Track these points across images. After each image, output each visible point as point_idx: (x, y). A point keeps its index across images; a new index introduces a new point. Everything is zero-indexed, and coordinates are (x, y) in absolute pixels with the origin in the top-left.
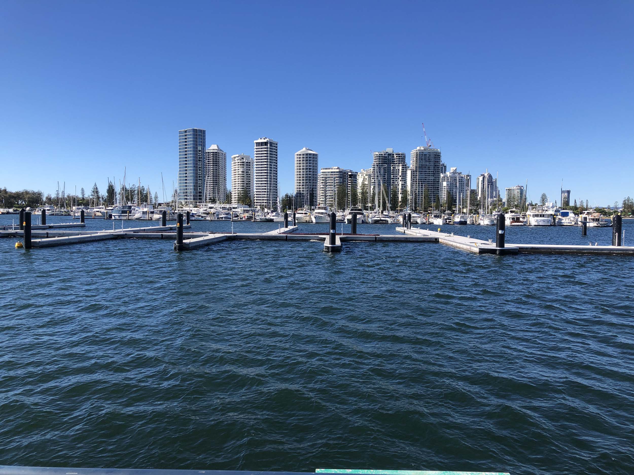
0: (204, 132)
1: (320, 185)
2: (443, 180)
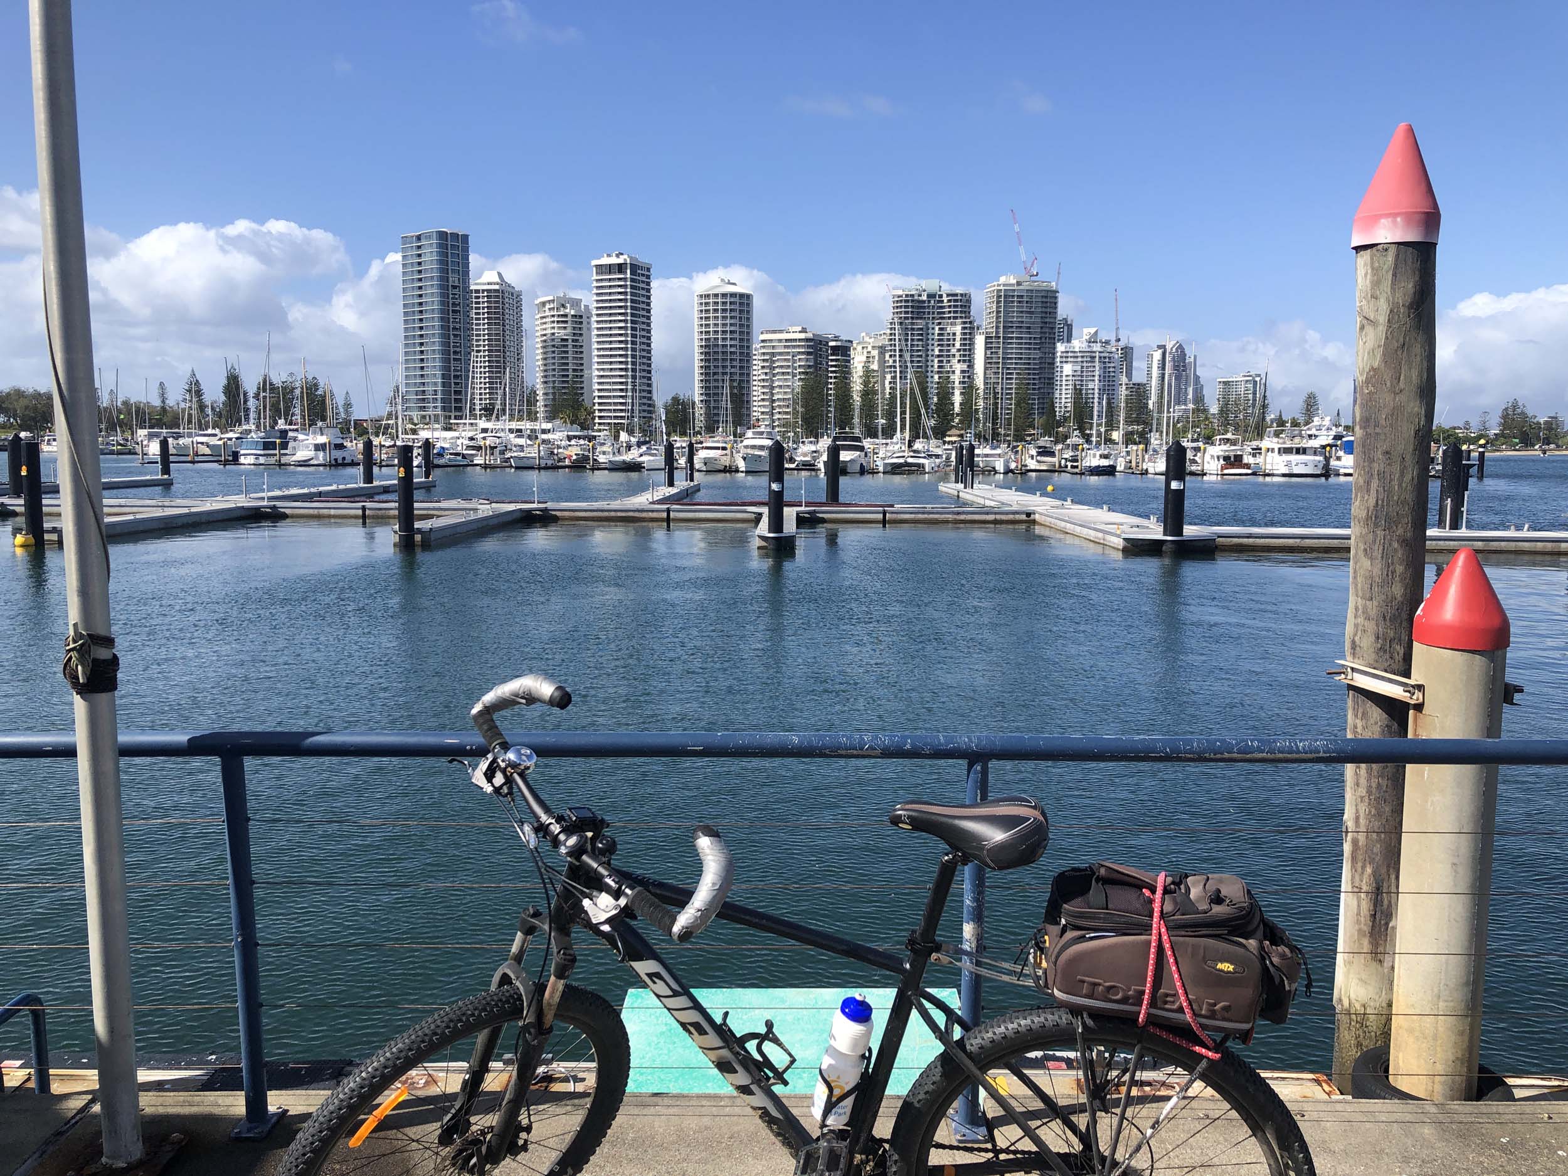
0: (465, 238)
1: (757, 371)
2: (1064, 360)
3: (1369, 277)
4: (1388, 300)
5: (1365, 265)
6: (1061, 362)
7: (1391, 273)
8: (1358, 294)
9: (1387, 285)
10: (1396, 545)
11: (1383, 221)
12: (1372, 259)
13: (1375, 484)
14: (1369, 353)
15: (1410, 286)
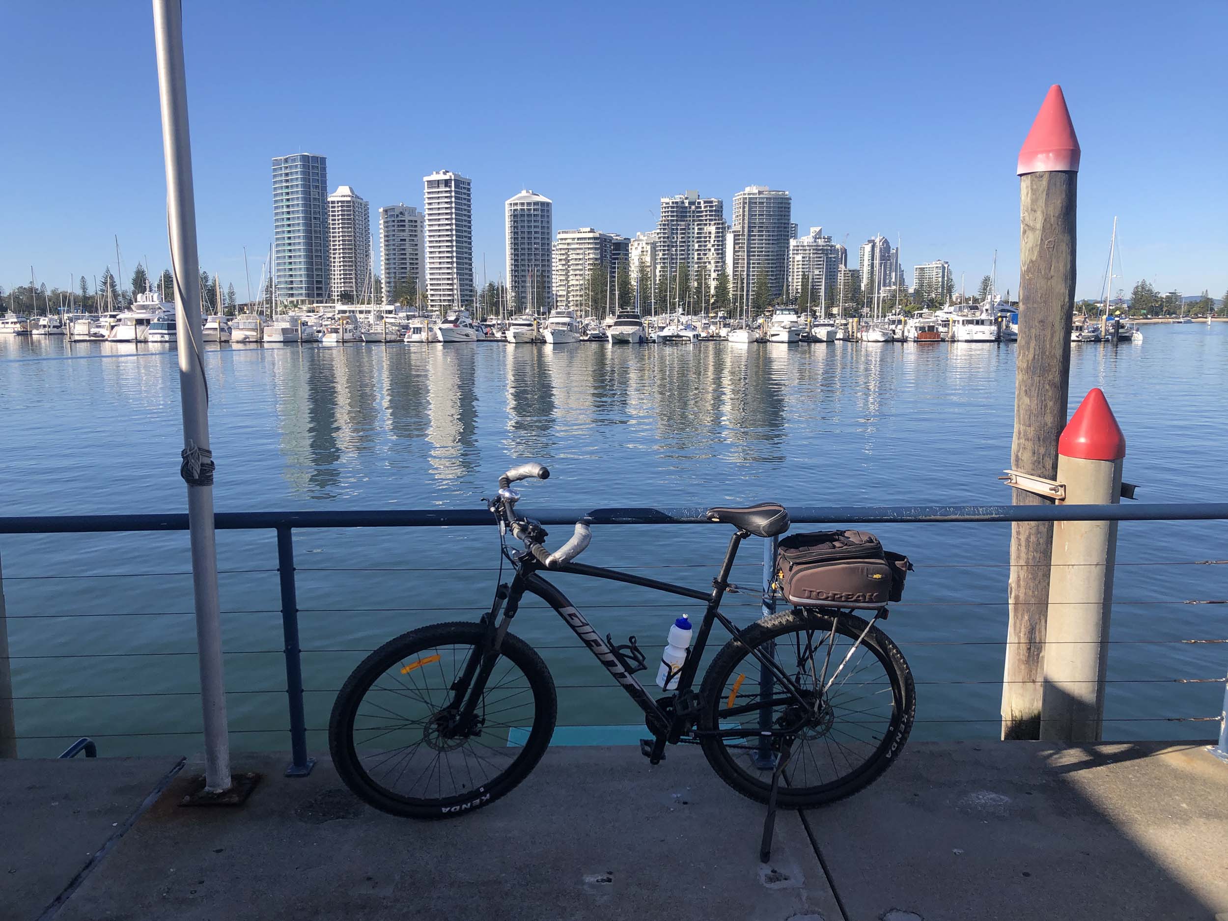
0: (323, 160)
1: (557, 265)
2: (795, 252)
3: (1029, 195)
4: (1043, 213)
5: (1027, 187)
6: (793, 254)
7: (1045, 193)
8: (1022, 208)
9: (1042, 202)
10: (1047, 387)
11: (1040, 156)
12: (1031, 183)
13: (1033, 344)
14: (1029, 251)
15: (1059, 202)
